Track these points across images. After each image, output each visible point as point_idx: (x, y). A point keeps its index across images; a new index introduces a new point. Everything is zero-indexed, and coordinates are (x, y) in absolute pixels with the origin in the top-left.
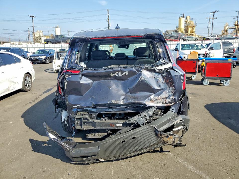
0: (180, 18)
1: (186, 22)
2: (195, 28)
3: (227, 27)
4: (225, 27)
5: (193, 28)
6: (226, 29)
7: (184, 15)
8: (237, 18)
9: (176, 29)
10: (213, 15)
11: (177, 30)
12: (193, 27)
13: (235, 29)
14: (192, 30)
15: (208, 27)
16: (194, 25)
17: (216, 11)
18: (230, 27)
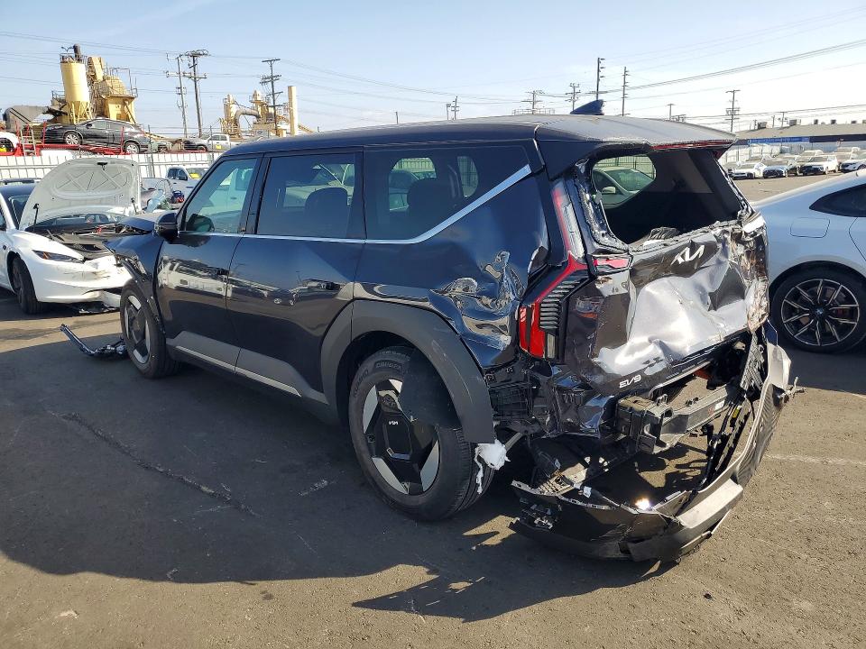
0: (63, 61)
1: (92, 78)
2: (132, 106)
3: (234, 109)
4: (227, 108)
5: (125, 104)
6: (233, 115)
7: (82, 52)
8: (270, 83)
9: (53, 105)
10: (194, 66)
11: (57, 108)
12: (125, 100)
13: (258, 117)
14: (122, 110)
15: (180, 104)
16: (127, 93)
17: (201, 53)
18: (243, 110)
